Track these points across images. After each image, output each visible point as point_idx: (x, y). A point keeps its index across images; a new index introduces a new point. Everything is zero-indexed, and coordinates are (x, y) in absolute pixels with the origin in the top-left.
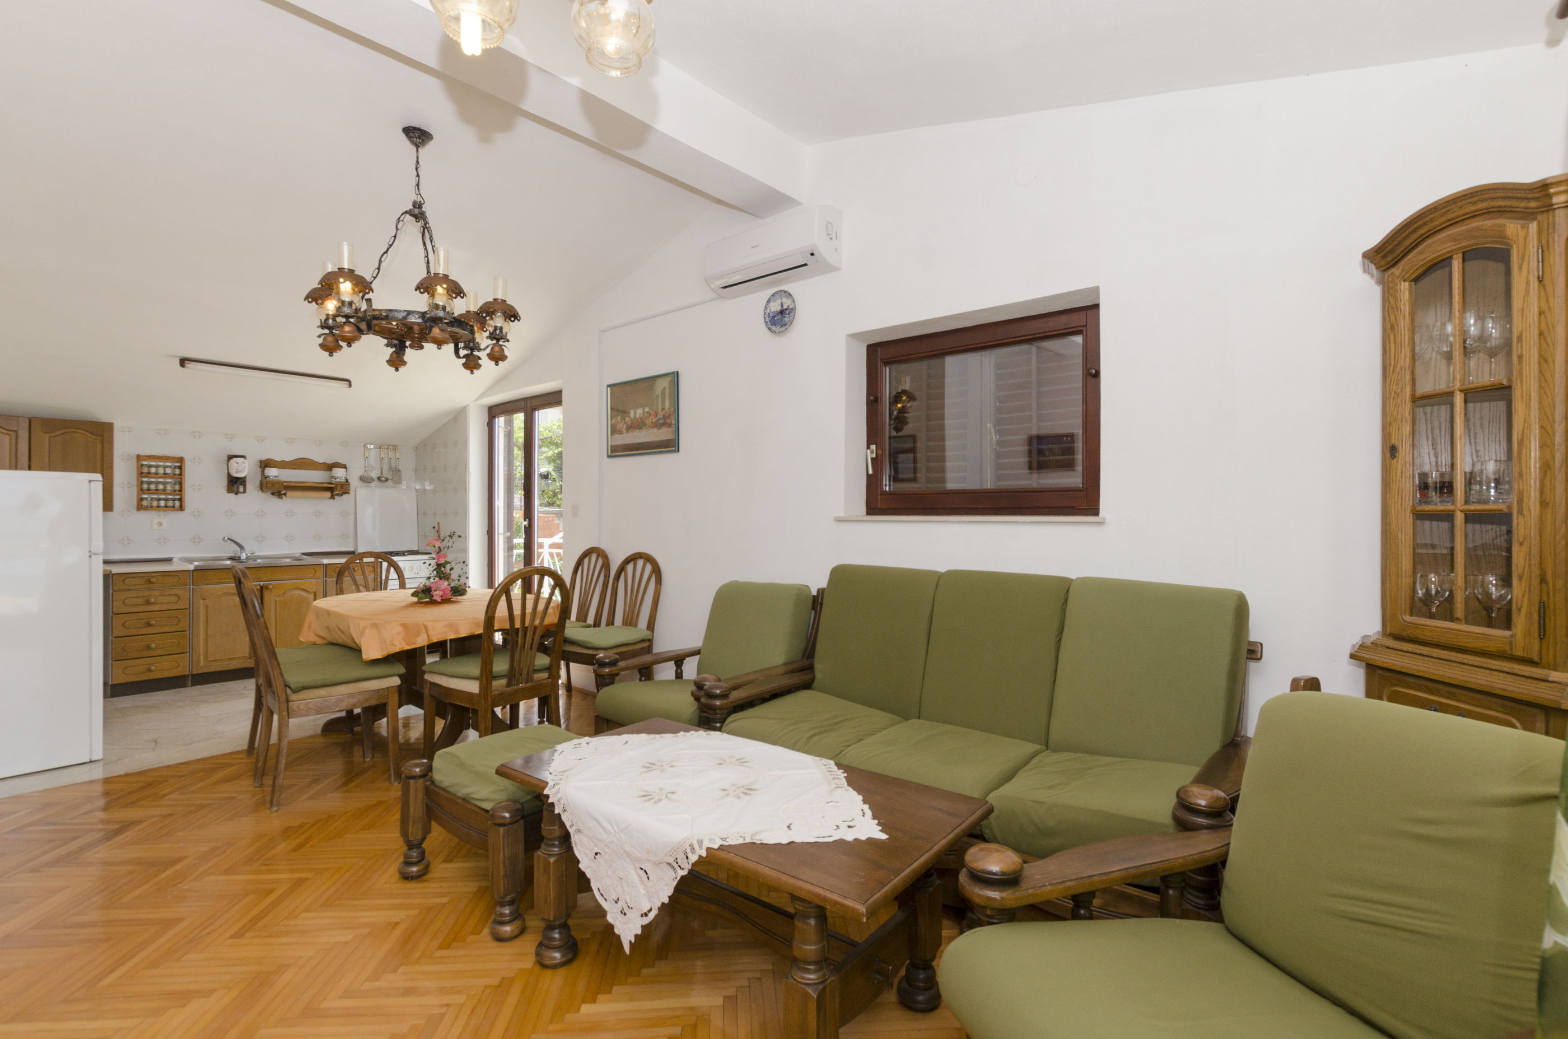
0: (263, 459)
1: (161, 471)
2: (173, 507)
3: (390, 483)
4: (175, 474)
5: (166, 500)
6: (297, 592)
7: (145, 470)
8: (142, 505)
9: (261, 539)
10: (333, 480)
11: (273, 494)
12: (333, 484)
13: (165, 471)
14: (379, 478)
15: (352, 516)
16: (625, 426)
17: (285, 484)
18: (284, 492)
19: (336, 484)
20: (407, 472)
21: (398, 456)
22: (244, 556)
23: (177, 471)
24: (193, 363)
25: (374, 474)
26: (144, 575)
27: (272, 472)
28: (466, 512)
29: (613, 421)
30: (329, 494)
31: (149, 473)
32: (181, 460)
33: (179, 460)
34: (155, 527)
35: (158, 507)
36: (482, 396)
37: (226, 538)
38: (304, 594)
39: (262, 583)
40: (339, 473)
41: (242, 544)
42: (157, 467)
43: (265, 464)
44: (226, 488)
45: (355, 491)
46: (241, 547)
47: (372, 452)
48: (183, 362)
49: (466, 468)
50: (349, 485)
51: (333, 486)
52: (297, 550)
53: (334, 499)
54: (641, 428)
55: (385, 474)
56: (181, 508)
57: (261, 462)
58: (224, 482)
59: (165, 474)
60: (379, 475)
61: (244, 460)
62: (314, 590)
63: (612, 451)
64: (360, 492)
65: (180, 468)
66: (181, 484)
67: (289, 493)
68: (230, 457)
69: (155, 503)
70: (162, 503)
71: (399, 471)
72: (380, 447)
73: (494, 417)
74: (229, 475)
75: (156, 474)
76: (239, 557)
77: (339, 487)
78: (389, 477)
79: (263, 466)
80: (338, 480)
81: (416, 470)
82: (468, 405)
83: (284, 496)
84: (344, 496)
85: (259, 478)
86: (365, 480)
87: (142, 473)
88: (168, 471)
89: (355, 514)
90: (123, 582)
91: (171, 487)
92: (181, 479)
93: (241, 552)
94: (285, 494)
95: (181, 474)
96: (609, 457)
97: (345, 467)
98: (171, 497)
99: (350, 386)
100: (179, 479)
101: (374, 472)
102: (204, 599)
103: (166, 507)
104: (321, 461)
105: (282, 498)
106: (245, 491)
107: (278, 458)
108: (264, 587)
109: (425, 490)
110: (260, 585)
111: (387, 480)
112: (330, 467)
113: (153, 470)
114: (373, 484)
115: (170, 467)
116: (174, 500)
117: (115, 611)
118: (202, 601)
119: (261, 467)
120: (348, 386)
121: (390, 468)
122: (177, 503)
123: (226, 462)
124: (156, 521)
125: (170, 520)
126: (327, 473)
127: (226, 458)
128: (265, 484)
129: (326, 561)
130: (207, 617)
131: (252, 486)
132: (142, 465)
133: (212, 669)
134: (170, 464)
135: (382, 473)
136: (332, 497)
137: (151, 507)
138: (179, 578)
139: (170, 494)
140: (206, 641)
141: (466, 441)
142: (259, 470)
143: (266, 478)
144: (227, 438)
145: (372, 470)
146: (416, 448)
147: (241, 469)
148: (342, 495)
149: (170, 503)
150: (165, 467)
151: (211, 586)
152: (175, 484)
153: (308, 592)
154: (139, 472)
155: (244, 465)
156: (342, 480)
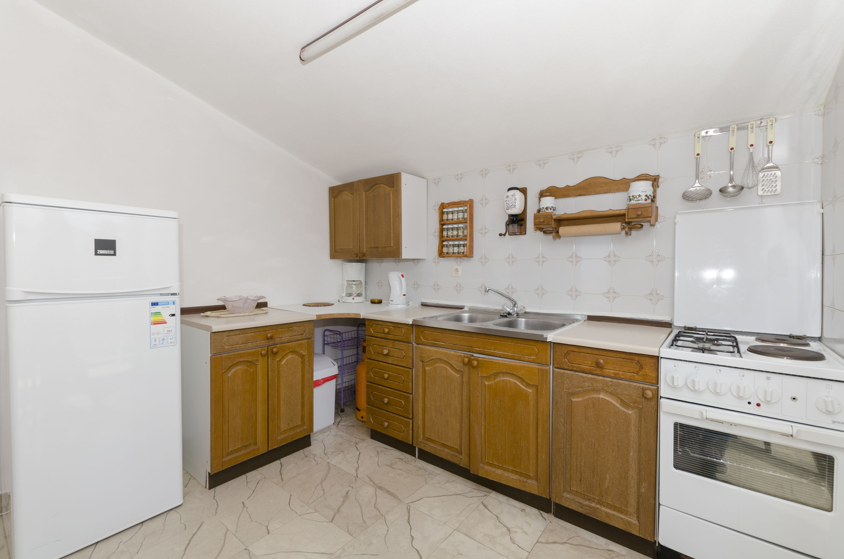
1: (456, 216)
2: (465, 253)
4: (466, 218)
5: (459, 246)
7: (445, 217)
8: (441, 252)
9: (541, 291)
10: (629, 202)
11: (545, 233)
12: (630, 209)
13: (459, 216)
15: (668, 262)
17: (558, 218)
18: (557, 229)
19: (635, 208)
21: (770, 139)
22: (515, 312)
23: (468, 215)
30: (621, 227)
31: (447, 220)
33: (469, 203)
34: (454, 273)
35: (454, 253)
38: (522, 386)
40: (643, 189)
41: (513, 298)
42: (453, 212)
43: (544, 193)
45: (666, 218)
46: (513, 301)
50: (657, 208)
51: (630, 212)
52: (581, 312)
53: (629, 234)
56: (471, 254)
59: (459, 219)
65: (470, 211)
66: (471, 228)
67: (563, 231)
70: (456, 250)
75: (452, 220)
76: (510, 314)
77: (638, 214)
78: (747, 183)
79: (540, 196)
80: (637, 202)
81: (821, 159)
83: (557, 234)
84: (648, 228)
86: (693, 196)
87: (443, 220)
88: (461, 216)
90: (371, 327)
91: (462, 232)
92: (471, 222)
93: (513, 307)
94: (559, 232)
95: (470, 218)
98: (462, 243)
100: (469, 223)
103: (459, 253)
104: (618, 178)
106: (524, 232)
110: (468, 357)
111: (741, 190)
112: (625, 184)
113: (451, 217)
116: (466, 245)
119: (539, 199)
121: (752, 166)
122: (468, 249)
124: (454, 267)
125: (461, 267)
126: (623, 194)
128: (535, 218)
131: (530, 224)
132: (443, 213)
134: (462, 209)
136: (627, 231)
137: (449, 253)
138: (405, 333)
139: (461, 240)
142: (539, 203)
148: (644, 227)
149: (463, 250)
150: (459, 212)
152: (467, 228)
153: (528, 385)
154: (441, 220)
155: (514, 199)
156: (640, 202)
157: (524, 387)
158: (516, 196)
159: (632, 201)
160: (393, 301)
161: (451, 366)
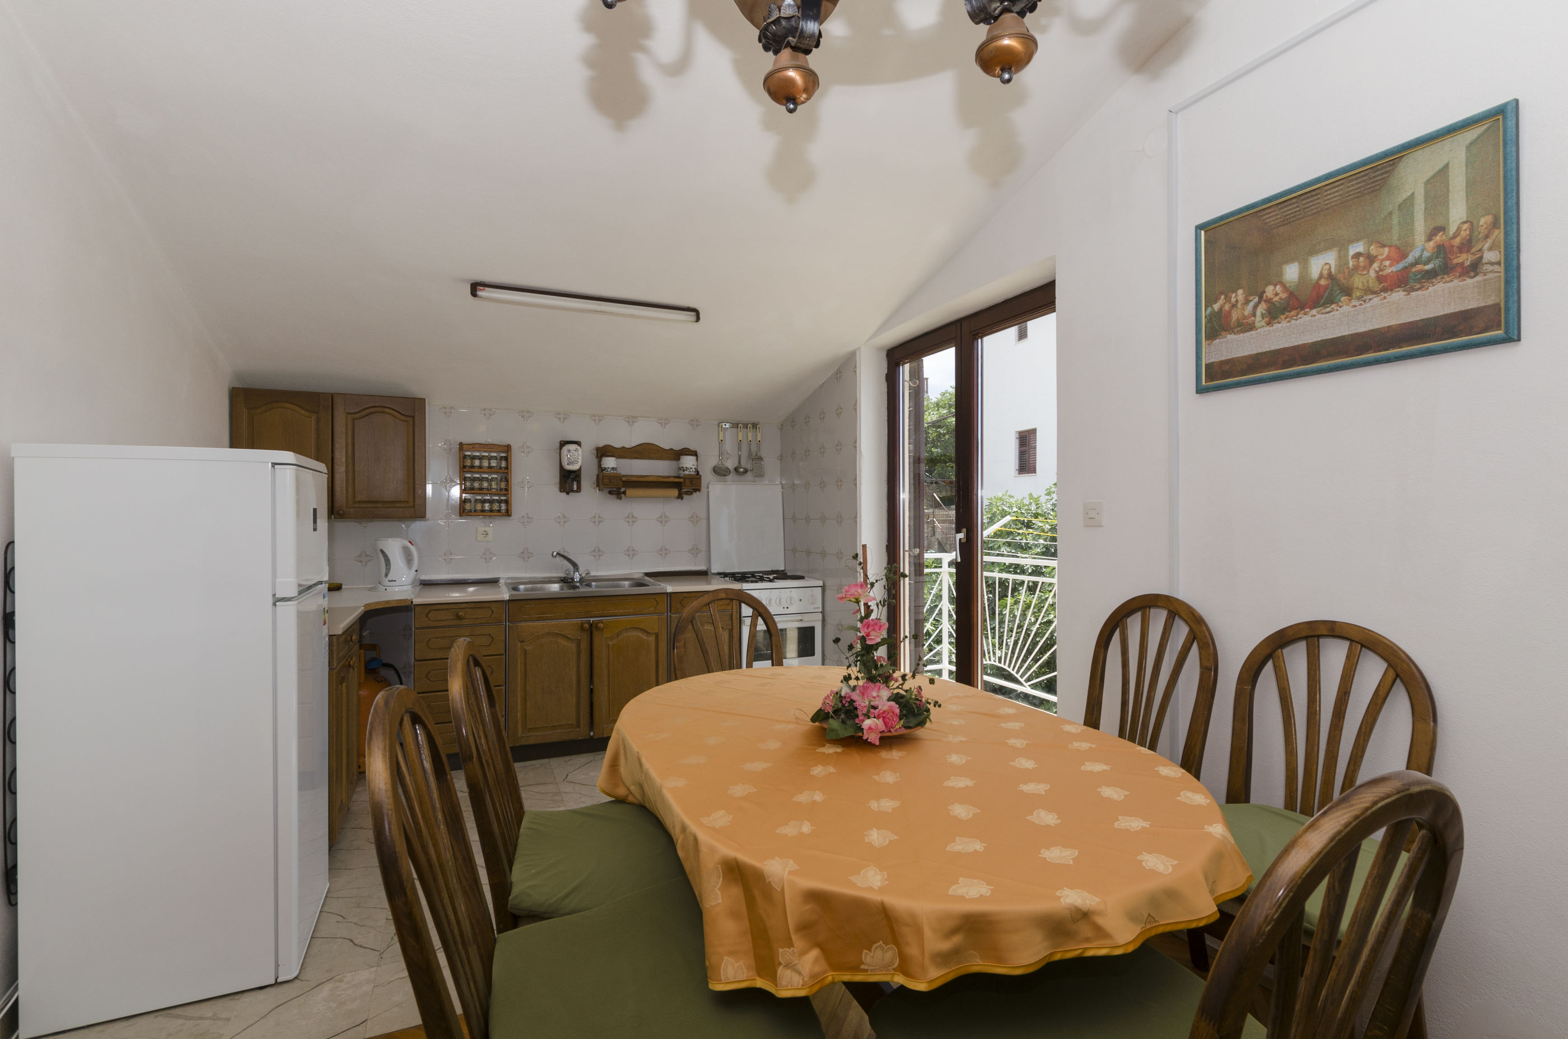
0: (601, 445)
1: (486, 463)
2: (499, 511)
3: (749, 474)
4: (501, 468)
5: (491, 502)
6: (634, 633)
7: (468, 463)
8: (464, 509)
9: (597, 553)
10: (681, 472)
11: (610, 493)
12: (682, 478)
13: (490, 463)
14: (736, 469)
15: (704, 522)
16: (1262, 308)
17: (624, 479)
18: (623, 490)
19: (685, 478)
20: (771, 463)
21: (759, 439)
22: (577, 577)
23: (503, 464)
24: (487, 289)
25: (730, 464)
26: (452, 606)
27: (609, 462)
28: (856, 517)
29: (1216, 307)
30: (675, 492)
31: (472, 467)
32: (508, 448)
33: (506, 448)
34: (480, 537)
35: (483, 511)
36: (883, 327)
37: (555, 554)
38: (644, 637)
39: (592, 619)
40: (688, 462)
41: (576, 562)
42: (481, 458)
43: (603, 452)
44: (558, 486)
45: (708, 487)
46: (575, 565)
47: (728, 433)
48: (475, 287)
49: (855, 447)
50: (700, 478)
51: (681, 480)
52: (638, 570)
53: (682, 499)
54: (1331, 301)
55: (743, 464)
56: (508, 513)
57: (598, 449)
58: (556, 478)
59: (490, 467)
60: (736, 464)
61: (578, 447)
62: (656, 631)
63: (1210, 377)
64: (716, 489)
65: (506, 459)
66: (507, 481)
67: (630, 492)
68: (563, 444)
69: (479, 507)
70: (487, 506)
71: (761, 459)
72: (735, 425)
73: (898, 365)
74: (561, 467)
75: (480, 467)
76: (573, 579)
77: (688, 483)
78: (749, 467)
79: (599, 454)
80: (687, 472)
81: (781, 458)
82: (859, 348)
83: (623, 495)
84: (695, 495)
85: (595, 471)
86: (720, 472)
87: (464, 467)
88: (494, 463)
89: (708, 519)
90: (427, 615)
91: (497, 484)
92: (507, 473)
93: (574, 572)
94: (624, 493)
95: (507, 468)
96: (1200, 390)
97: (694, 454)
98: (496, 498)
99: (698, 319)
100: (505, 474)
101: (729, 460)
102: (522, 642)
103: (491, 511)
104: (667, 448)
105: (621, 499)
106: (579, 490)
107: (617, 445)
108: (594, 626)
109: (794, 485)
110: (589, 622)
111: (746, 471)
112: (676, 455)
113: (477, 463)
114: (729, 478)
115: (495, 458)
116: (500, 502)
117: (418, 657)
118: (519, 643)
119: (597, 457)
120: (694, 318)
121: (750, 455)
122: (503, 506)
123: (558, 451)
124: (481, 529)
125: (494, 529)
126: (673, 463)
127: (558, 445)
128: (601, 478)
129: (670, 589)
130: (525, 667)
131: (587, 481)
132: (465, 457)
133: (532, 741)
134: (495, 454)
135: (739, 462)
136: (680, 497)
137: (475, 511)
138: (493, 612)
139: (495, 495)
140: (525, 700)
141: (856, 404)
142: (596, 461)
143: (603, 470)
144: (559, 419)
145: (727, 459)
146: (782, 427)
147: (576, 458)
148: (692, 493)
149: (496, 507)
150: (490, 458)
151: (530, 624)
152: (501, 481)
153: (648, 633)
154: (462, 466)
155: (577, 454)
156: (691, 473)
157: (645, 637)
158: (579, 452)
159: (686, 472)
160: (395, 581)
161: (565, 637)
